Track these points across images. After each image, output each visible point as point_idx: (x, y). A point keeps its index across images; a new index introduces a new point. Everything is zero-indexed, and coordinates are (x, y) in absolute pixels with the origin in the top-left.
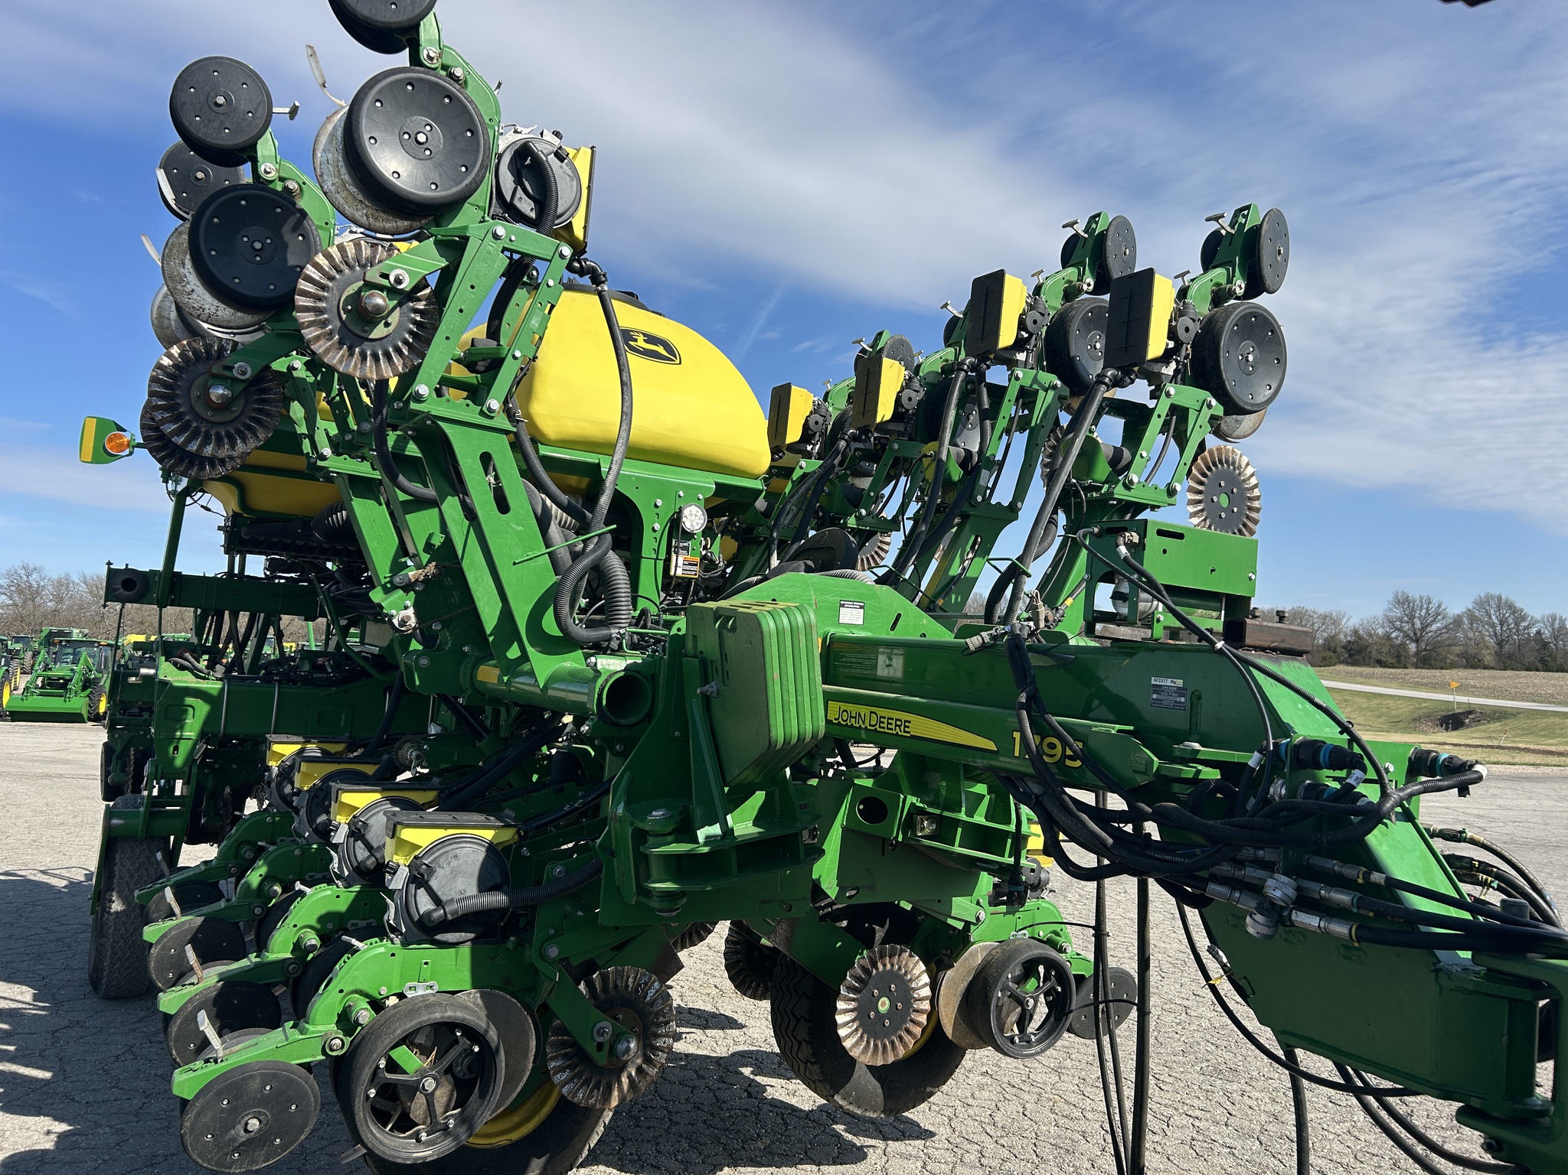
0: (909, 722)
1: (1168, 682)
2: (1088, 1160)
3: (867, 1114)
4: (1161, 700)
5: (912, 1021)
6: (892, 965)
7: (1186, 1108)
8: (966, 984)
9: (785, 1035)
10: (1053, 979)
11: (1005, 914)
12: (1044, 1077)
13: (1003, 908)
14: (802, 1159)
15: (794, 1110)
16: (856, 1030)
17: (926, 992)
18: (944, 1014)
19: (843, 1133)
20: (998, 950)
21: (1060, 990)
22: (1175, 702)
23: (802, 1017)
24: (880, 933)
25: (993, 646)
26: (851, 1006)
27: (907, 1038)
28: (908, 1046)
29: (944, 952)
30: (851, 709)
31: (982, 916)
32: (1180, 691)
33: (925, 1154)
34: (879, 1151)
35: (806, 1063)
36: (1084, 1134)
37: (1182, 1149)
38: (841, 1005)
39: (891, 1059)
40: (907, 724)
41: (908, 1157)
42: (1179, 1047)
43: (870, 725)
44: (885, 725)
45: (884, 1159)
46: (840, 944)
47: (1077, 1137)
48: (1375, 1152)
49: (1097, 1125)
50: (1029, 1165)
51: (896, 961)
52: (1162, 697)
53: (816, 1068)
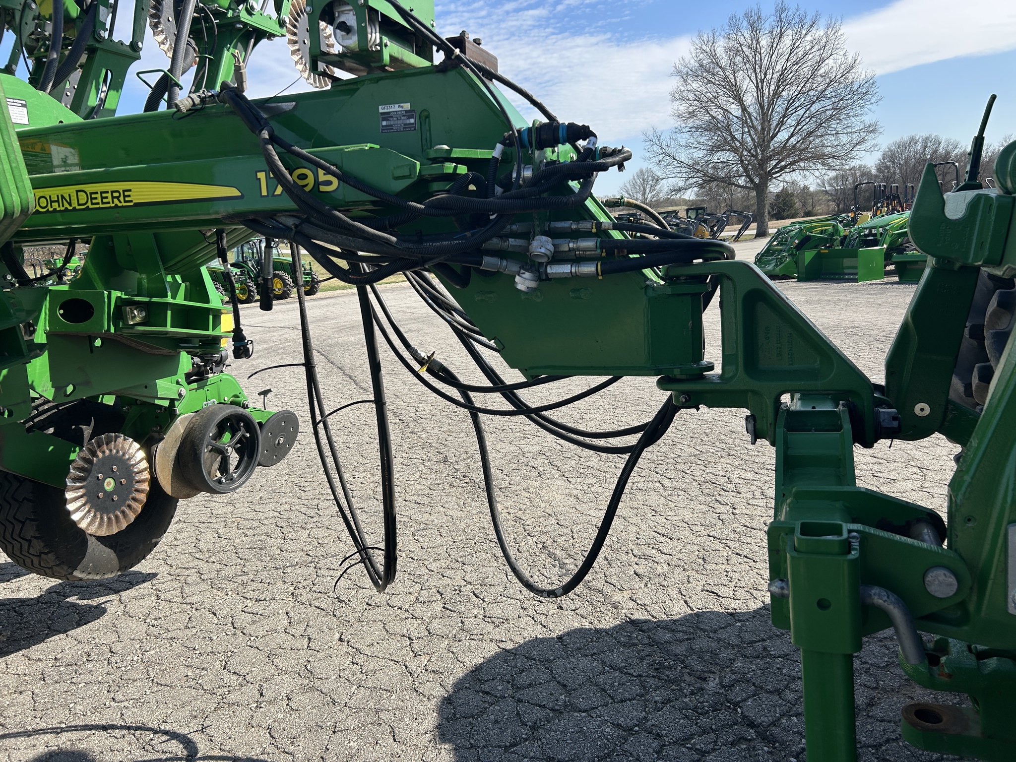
0: (130, 190)
1: (396, 108)
2: (277, 548)
3: (106, 577)
4: (391, 125)
5: (137, 490)
6: (111, 451)
7: (325, 496)
8: (175, 450)
9: (11, 540)
10: (242, 429)
11: (196, 389)
12: (224, 510)
13: (195, 385)
14: (47, 634)
15: (23, 602)
16: (89, 511)
17: (144, 464)
18: (161, 478)
19: (77, 602)
20: (197, 418)
21: (248, 435)
22: (405, 124)
23: (27, 518)
24: (87, 431)
25: (202, 109)
26: (81, 492)
27: (135, 505)
28: (137, 511)
29: (155, 429)
30: (50, 193)
31: (184, 392)
32: (409, 114)
33: (155, 590)
34: (115, 603)
35: (40, 556)
36: (267, 534)
37: (333, 520)
38: (69, 495)
39: (124, 525)
40: (126, 193)
41: (143, 597)
42: (304, 464)
43: (79, 205)
44: (99, 200)
45: (122, 606)
46: (51, 448)
47: (263, 538)
48: (439, 482)
49: (274, 526)
50: (238, 567)
51: (113, 446)
52: (392, 123)
53: (51, 556)
